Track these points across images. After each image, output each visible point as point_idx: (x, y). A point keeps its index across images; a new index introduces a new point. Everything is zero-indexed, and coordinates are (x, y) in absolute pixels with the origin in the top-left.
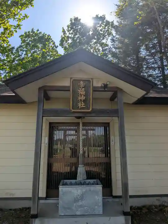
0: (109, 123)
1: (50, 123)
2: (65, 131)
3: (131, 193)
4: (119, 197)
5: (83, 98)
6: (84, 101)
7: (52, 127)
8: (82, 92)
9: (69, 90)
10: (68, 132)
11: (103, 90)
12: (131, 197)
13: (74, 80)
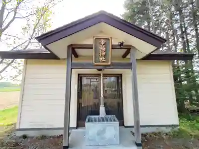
0: (121, 75)
1: (79, 74)
2: (91, 79)
3: (141, 124)
4: (132, 127)
5: (104, 53)
6: (105, 56)
7: (80, 77)
8: (102, 48)
9: (92, 48)
10: (92, 80)
11: (119, 47)
12: (142, 126)
13: (96, 39)
